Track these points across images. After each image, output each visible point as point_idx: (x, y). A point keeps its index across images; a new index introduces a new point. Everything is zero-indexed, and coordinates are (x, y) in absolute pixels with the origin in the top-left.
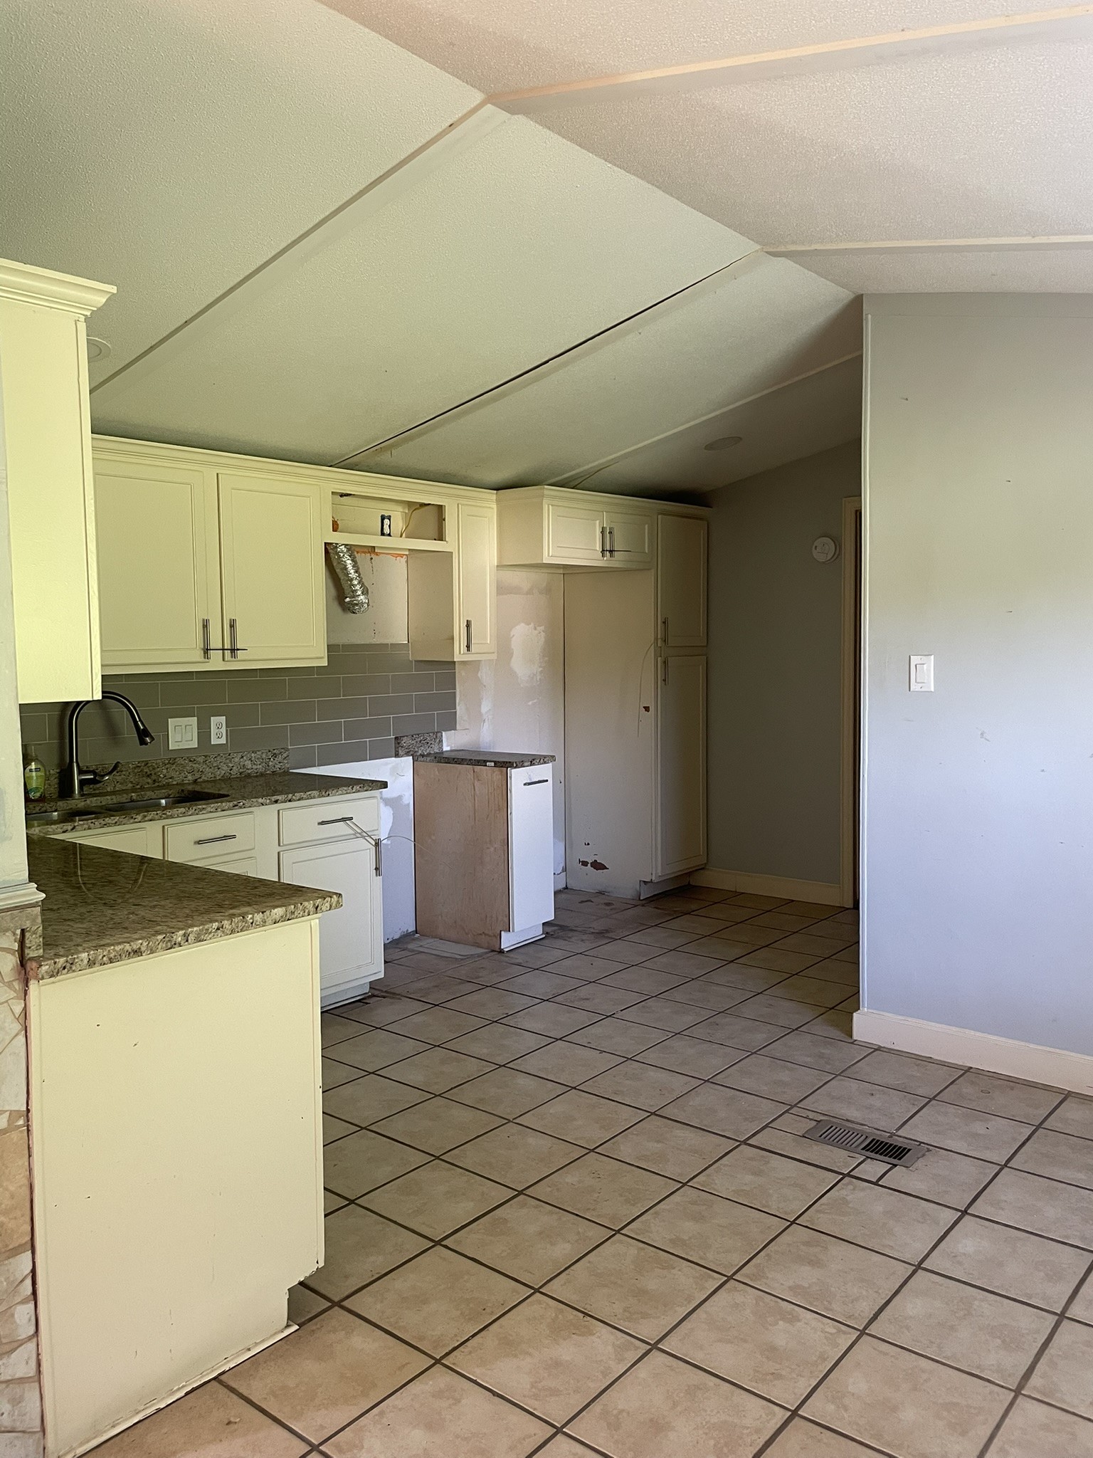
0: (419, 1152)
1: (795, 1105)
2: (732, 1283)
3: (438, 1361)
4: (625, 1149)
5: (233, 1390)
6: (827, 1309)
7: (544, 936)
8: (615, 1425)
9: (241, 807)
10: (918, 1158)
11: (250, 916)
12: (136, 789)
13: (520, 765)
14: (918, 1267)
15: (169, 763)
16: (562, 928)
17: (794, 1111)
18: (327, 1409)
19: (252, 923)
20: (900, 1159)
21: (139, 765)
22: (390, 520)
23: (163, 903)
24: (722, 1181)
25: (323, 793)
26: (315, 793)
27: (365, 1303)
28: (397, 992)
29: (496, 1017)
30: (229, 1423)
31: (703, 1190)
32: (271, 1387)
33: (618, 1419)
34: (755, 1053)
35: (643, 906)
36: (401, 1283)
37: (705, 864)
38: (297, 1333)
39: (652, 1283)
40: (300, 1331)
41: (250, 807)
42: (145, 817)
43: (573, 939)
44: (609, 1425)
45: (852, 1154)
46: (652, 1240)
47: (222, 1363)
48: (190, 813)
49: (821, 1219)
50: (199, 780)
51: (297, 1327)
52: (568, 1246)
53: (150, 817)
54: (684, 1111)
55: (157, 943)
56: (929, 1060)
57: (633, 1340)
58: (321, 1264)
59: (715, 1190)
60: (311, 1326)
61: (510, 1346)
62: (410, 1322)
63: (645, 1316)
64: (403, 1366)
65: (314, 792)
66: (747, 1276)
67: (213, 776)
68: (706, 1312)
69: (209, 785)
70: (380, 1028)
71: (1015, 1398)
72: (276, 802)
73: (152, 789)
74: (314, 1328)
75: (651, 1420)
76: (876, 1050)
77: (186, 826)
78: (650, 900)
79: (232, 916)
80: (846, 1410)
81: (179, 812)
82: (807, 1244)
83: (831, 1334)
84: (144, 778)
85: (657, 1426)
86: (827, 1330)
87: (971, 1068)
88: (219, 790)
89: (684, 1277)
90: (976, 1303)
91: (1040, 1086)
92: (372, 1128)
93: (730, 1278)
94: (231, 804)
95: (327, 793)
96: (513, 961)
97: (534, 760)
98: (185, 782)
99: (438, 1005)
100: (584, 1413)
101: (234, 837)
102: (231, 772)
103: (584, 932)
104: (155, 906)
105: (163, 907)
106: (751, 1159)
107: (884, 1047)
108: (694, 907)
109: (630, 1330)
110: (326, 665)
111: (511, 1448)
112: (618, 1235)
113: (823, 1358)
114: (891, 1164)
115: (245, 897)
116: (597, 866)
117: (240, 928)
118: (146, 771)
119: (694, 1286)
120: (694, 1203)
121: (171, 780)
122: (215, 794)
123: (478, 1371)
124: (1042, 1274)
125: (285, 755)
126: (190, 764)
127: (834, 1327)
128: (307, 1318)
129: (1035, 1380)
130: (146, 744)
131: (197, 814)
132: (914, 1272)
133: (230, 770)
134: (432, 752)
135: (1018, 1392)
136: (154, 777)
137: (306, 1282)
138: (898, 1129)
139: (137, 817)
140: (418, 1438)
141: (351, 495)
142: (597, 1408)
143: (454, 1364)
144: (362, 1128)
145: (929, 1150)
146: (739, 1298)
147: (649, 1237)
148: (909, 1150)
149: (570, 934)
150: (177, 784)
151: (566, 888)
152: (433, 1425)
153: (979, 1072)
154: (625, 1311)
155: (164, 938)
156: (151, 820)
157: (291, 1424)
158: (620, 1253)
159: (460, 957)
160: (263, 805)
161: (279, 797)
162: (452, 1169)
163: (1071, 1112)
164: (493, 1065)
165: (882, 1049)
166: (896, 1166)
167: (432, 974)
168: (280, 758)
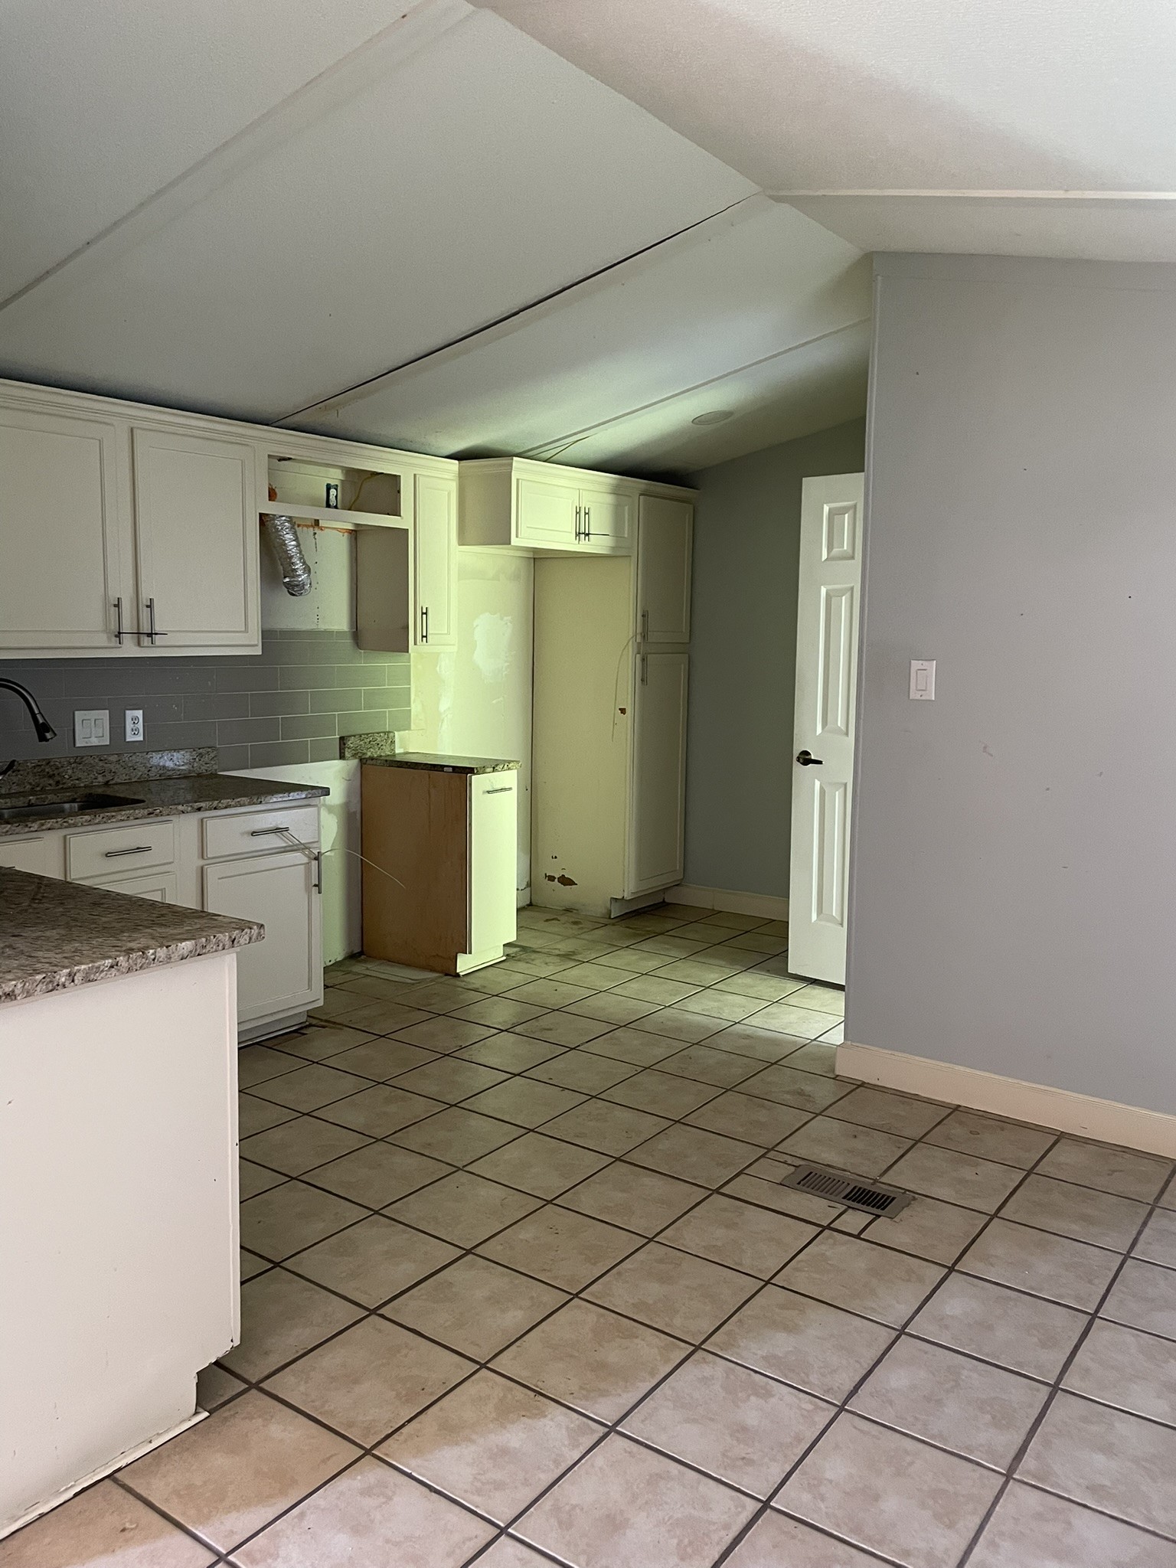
0: (356, 1206)
1: (772, 1149)
2: (699, 1354)
3: (368, 1452)
4: (586, 1200)
5: (129, 1490)
6: (804, 1383)
7: (504, 958)
8: (566, 1525)
9: (157, 815)
10: (903, 1208)
11: (151, 951)
12: (37, 791)
13: (481, 770)
14: (902, 1332)
15: (75, 762)
16: (524, 949)
17: (771, 1154)
18: (238, 1511)
19: (154, 960)
20: (883, 1209)
21: (39, 764)
22: (337, 490)
23: (48, 934)
24: (693, 1235)
25: (255, 800)
26: (245, 800)
27: (287, 1385)
28: (337, 1021)
29: (448, 1050)
30: (123, 1530)
31: (670, 1247)
32: (174, 1486)
33: (570, 1516)
34: (730, 1090)
35: (613, 925)
36: (330, 1359)
37: (682, 879)
38: (208, 1420)
39: (613, 1355)
40: (210, 1419)
41: (168, 815)
42: (43, 825)
43: (537, 962)
44: (560, 1523)
45: (833, 1204)
46: (613, 1305)
47: (119, 1458)
48: (97, 821)
49: (800, 1277)
50: (111, 783)
51: (207, 1414)
52: (520, 1314)
53: (49, 826)
54: (652, 1156)
55: (35, 984)
56: (916, 1098)
57: (591, 1423)
58: (237, 1342)
59: (685, 1246)
60: (224, 1412)
61: (452, 1432)
62: (338, 1407)
63: (604, 1393)
64: (329, 1459)
65: (243, 799)
66: (716, 1345)
67: (128, 777)
68: (673, 1389)
69: (123, 788)
70: (317, 1063)
71: (1006, 1483)
72: (199, 809)
73: (55, 792)
74: (226, 1414)
75: (608, 1516)
76: (859, 1086)
77: (92, 836)
78: (623, 917)
79: (129, 951)
80: (823, 1500)
81: (84, 820)
82: (783, 1307)
83: (808, 1411)
84: (45, 779)
85: (614, 1524)
86: (803, 1406)
87: (960, 1106)
88: (135, 794)
89: (648, 1346)
90: (965, 1373)
91: (1033, 1127)
92: (304, 1178)
93: (697, 1348)
94: (146, 812)
95: (259, 800)
96: (470, 987)
97: (497, 765)
98: (94, 784)
99: (383, 1036)
100: (532, 1509)
101: (149, 849)
102: (149, 773)
103: (549, 954)
104: (38, 938)
105: (48, 939)
106: (725, 1210)
107: (868, 1083)
108: (669, 926)
109: (586, 1410)
110: (261, 653)
111: (449, 1555)
112: (576, 1299)
113: (799, 1439)
114: (873, 1214)
115: (149, 927)
116: (565, 881)
117: (139, 966)
118: (48, 770)
119: (659, 1358)
120: (661, 1261)
121: (77, 782)
122: (128, 799)
123: (414, 1462)
124: (1035, 1340)
125: (212, 755)
126: (101, 764)
127: (811, 1403)
128: (219, 1403)
129: (1028, 1462)
130: (47, 740)
131: (105, 823)
132: (898, 1338)
133: (149, 771)
134: (382, 754)
135: (1008, 1476)
136: (57, 778)
137: (221, 1362)
138: (882, 1175)
139: (33, 825)
140: (341, 1543)
141: (290, 459)
142: (546, 1503)
143: (386, 1455)
144: (292, 1178)
145: (914, 1199)
146: (707, 1370)
147: (610, 1301)
148: (894, 1199)
149: (534, 956)
150: (85, 787)
151: (531, 904)
152: (359, 1529)
153: (968, 1111)
154: (581, 1388)
155: (44, 978)
156: (49, 829)
157: (196, 1529)
158: (579, 1319)
159: (410, 981)
160: (183, 812)
161: (202, 804)
162: (393, 1225)
163: (1064, 1155)
164: (443, 1104)
165: (866, 1085)
166: (878, 1216)
167: (378, 1001)
168: (206, 759)
